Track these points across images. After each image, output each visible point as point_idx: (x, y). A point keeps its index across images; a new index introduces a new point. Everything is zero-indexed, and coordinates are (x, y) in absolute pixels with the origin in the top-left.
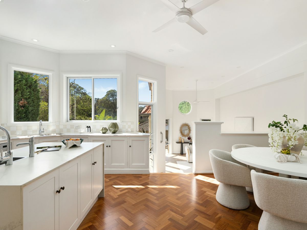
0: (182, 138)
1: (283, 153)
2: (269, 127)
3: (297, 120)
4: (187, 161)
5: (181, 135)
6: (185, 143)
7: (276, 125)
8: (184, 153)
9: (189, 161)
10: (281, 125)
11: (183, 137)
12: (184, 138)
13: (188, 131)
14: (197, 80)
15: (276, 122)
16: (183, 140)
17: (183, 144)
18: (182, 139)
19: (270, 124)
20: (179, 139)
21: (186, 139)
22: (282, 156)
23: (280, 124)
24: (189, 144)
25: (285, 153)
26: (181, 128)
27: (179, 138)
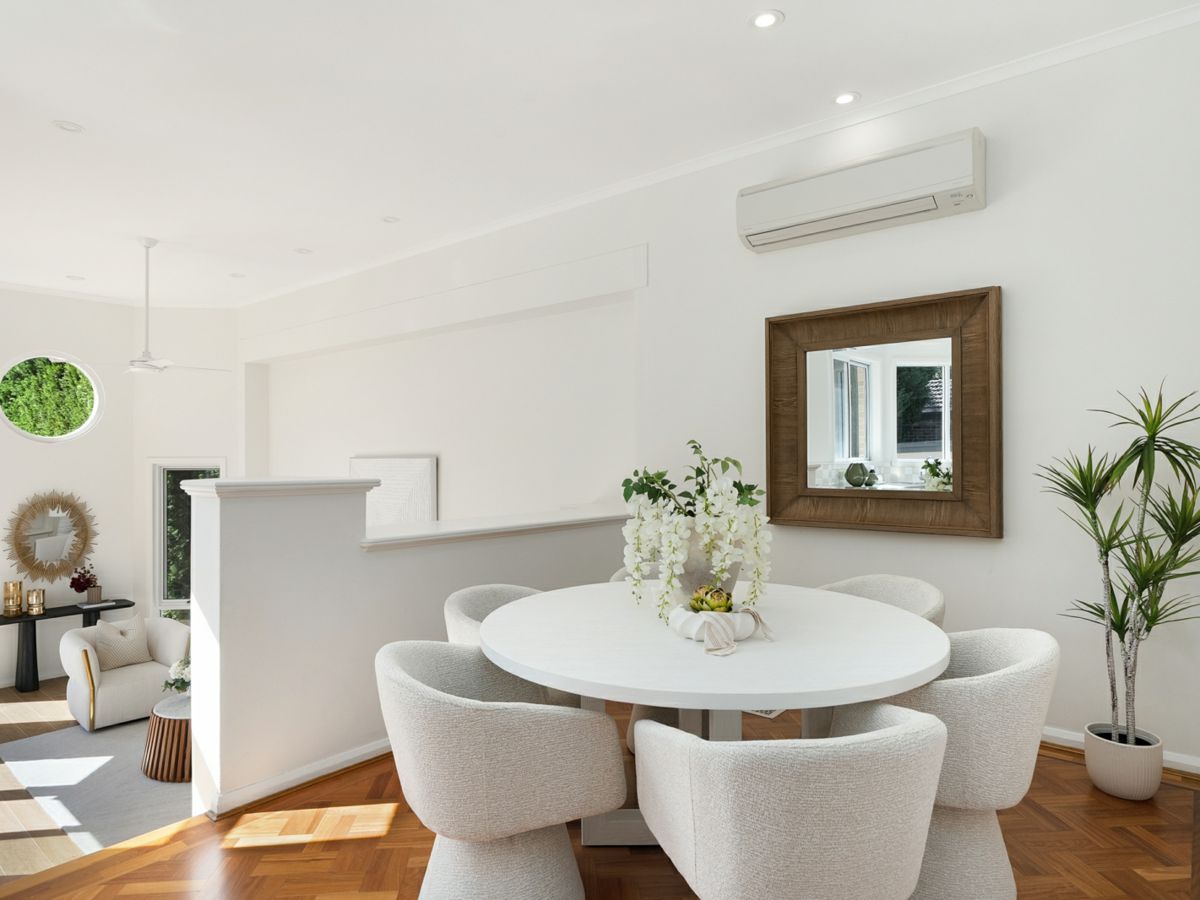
0: (28, 584)
1: (712, 610)
2: (627, 496)
3: (736, 463)
4: (76, 723)
5: (20, 570)
6: (49, 613)
7: (652, 487)
8: (42, 677)
9: (92, 722)
10: (666, 487)
11: (34, 579)
12: (42, 584)
13: (70, 539)
14: (151, 243)
15: (652, 472)
16: (33, 600)
17: (37, 622)
18: (29, 593)
19: (627, 482)
20: (7, 599)
21: (60, 590)
22: (717, 621)
23: (665, 482)
24: (80, 618)
25: (720, 607)
26: (18, 527)
27: (7, 589)
